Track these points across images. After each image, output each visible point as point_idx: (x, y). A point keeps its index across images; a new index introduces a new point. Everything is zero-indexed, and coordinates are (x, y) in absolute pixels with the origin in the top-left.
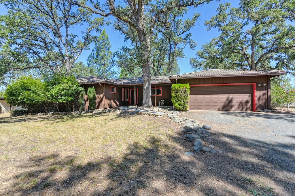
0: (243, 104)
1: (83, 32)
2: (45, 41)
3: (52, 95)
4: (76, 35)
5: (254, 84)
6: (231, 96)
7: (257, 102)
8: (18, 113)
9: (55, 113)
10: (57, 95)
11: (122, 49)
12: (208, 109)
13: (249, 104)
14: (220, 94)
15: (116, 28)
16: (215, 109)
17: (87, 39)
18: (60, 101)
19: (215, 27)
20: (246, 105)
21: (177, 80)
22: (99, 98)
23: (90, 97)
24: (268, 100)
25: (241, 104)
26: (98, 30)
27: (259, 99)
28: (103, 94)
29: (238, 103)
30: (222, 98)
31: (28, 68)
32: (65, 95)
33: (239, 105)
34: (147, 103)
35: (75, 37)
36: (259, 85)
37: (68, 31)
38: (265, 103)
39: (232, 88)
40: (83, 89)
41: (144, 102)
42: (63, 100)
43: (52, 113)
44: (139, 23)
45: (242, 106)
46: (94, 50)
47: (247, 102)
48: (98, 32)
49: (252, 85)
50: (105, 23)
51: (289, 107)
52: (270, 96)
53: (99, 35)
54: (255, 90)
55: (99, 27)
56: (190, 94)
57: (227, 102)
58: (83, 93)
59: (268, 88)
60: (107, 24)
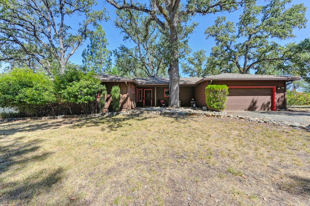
0: (265, 105)
1: (80, 24)
2: (34, 28)
3: (69, 93)
4: (69, 27)
5: (274, 88)
6: (256, 98)
7: (277, 103)
8: (7, 118)
9: (67, 116)
10: (77, 93)
11: (121, 48)
12: (236, 109)
13: (270, 105)
14: (246, 96)
15: (117, 25)
16: (242, 109)
17: (84, 33)
18: (79, 101)
19: (212, 37)
20: (268, 106)
21: (211, 81)
22: (123, 98)
23: (115, 97)
24: (284, 102)
25: (263, 106)
26: (95, 24)
27: (278, 101)
28: (128, 94)
29: (261, 104)
30: (248, 100)
31: (6, 59)
32: (87, 94)
33: (262, 106)
34: (176, 104)
35: (68, 29)
36: (279, 88)
37: (63, 19)
38: (282, 104)
39: (256, 90)
40: (104, 87)
41: (172, 102)
42: (84, 100)
43: (63, 116)
44: (174, 20)
45: (264, 106)
46: (90, 46)
47: (269, 103)
48: (95, 27)
49: (272, 88)
50: (104, 17)
51: (295, 107)
52: (286, 99)
53: (95, 30)
54: (275, 93)
55: (98, 22)
56: (229, 95)
57: (252, 104)
58: (105, 92)
59: (284, 91)
60: (106, 19)
